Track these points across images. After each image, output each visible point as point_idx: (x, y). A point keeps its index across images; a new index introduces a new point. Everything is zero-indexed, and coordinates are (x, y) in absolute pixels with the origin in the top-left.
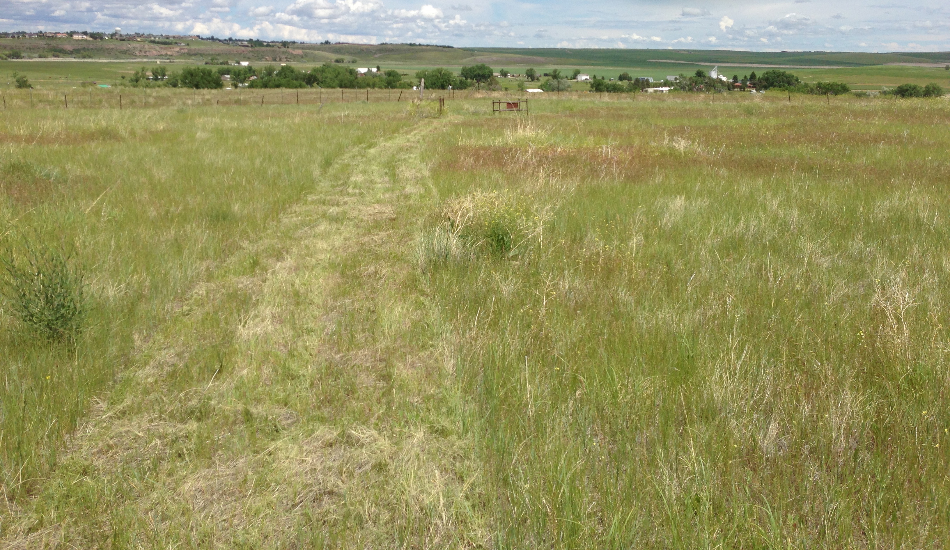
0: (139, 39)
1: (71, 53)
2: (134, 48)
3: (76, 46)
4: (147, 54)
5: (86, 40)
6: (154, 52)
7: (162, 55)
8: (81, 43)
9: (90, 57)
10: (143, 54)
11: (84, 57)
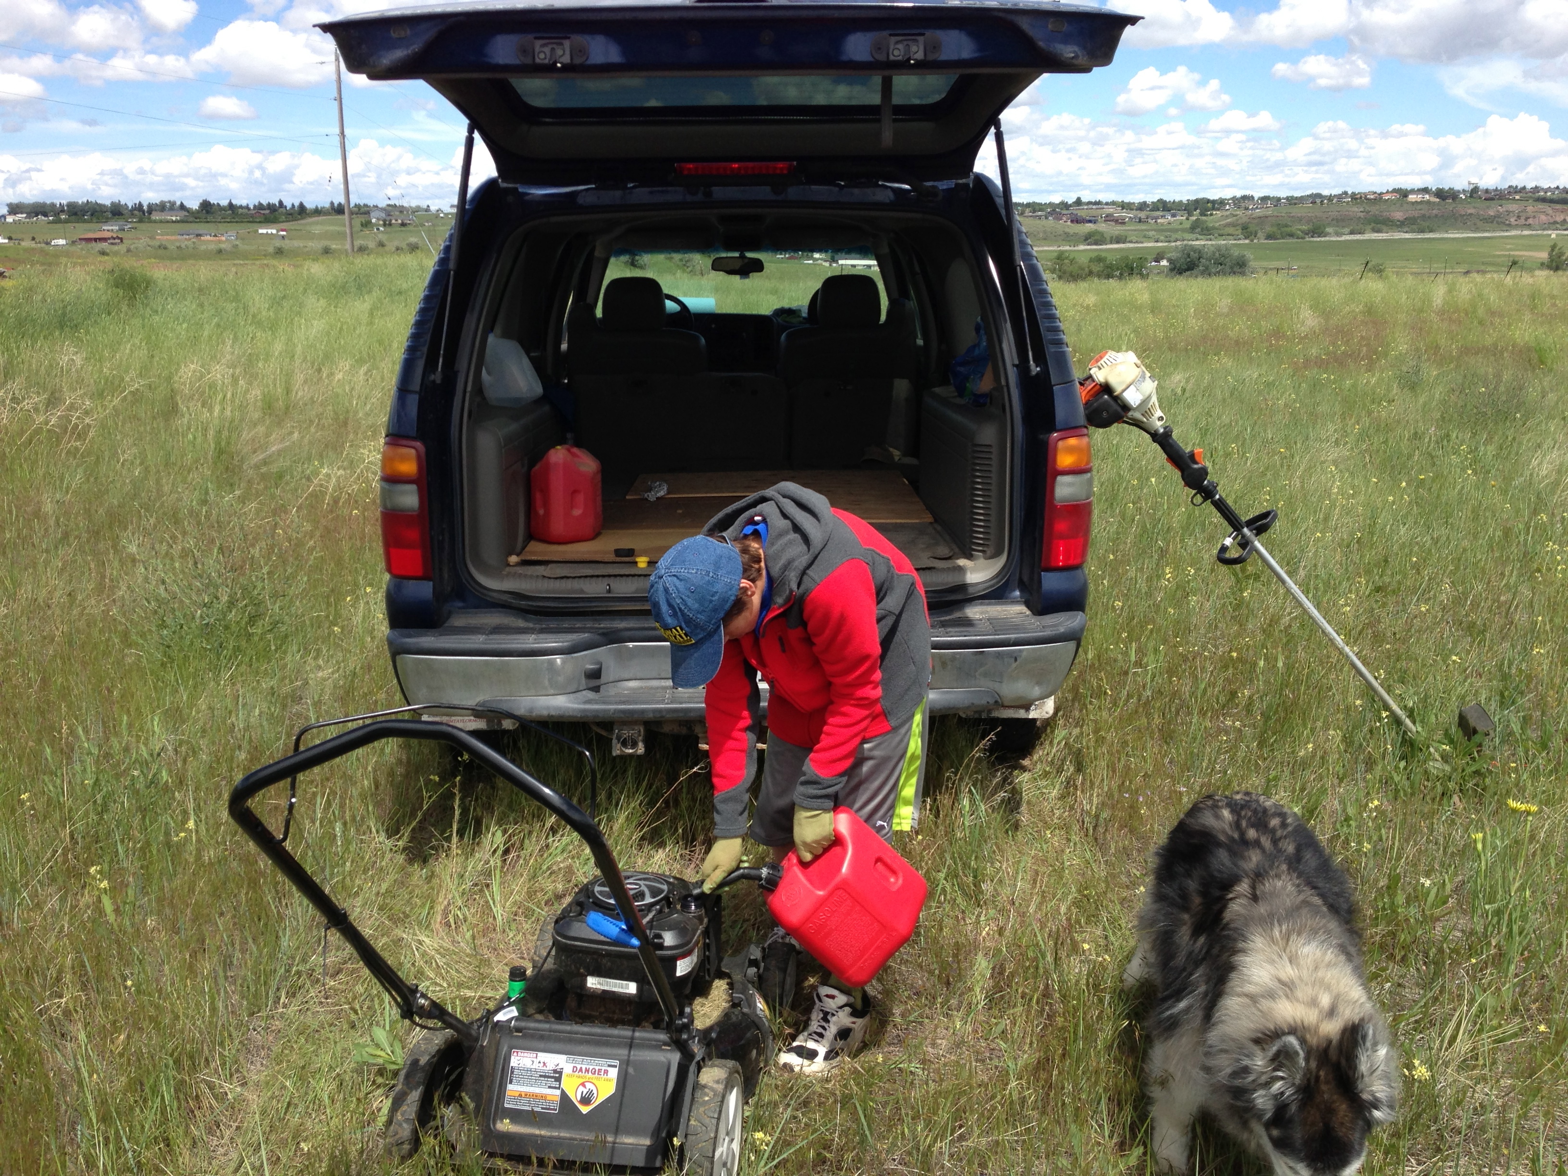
0: (1517, 197)
1: (1401, 225)
2: (1509, 212)
3: (1412, 213)
4: (1530, 221)
5: (1428, 202)
6: (1543, 218)
7: (1555, 223)
8: (1419, 207)
9: (1431, 231)
10: (1522, 221)
11: (1423, 231)
